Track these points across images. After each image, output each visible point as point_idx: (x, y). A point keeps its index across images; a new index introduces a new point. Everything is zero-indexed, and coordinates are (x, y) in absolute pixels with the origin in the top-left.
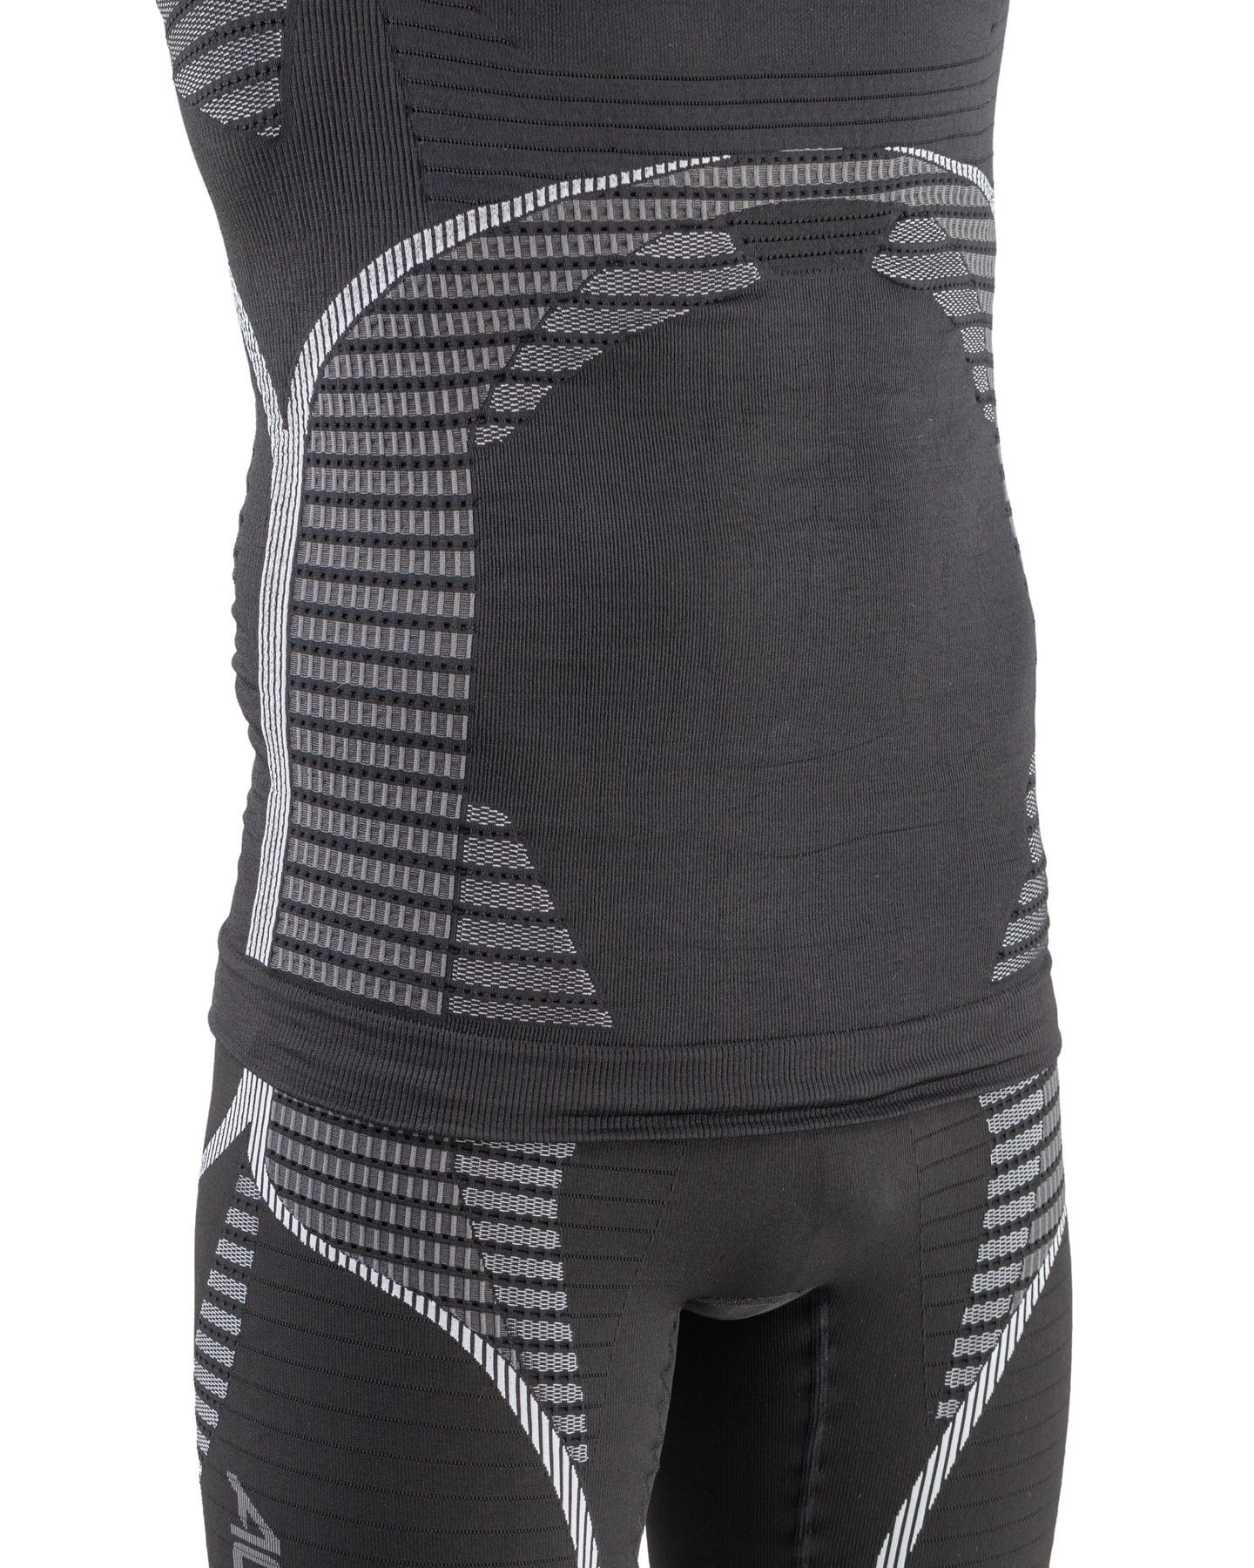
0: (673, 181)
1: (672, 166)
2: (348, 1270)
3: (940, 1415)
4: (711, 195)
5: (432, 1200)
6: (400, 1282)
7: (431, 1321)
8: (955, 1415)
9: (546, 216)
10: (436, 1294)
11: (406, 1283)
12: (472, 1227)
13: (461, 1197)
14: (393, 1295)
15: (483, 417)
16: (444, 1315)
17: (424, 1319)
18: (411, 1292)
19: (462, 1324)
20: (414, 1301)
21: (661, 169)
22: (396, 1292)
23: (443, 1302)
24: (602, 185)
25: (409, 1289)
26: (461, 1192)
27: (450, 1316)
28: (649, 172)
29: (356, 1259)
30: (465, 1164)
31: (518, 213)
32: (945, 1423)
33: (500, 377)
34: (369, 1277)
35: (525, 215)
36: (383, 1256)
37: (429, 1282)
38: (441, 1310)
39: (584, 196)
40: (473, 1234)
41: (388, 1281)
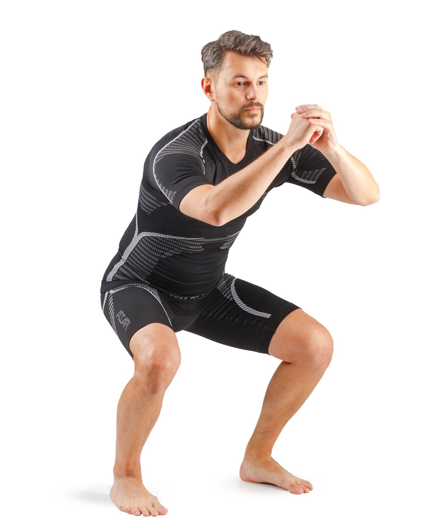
0: (196, 240)
1: (197, 239)
4: (199, 242)
9: (179, 240)
15: (163, 254)
21: (195, 239)
24: (187, 239)
28: (194, 239)
31: (175, 238)
33: (167, 251)
35: (176, 239)
39: (184, 239)
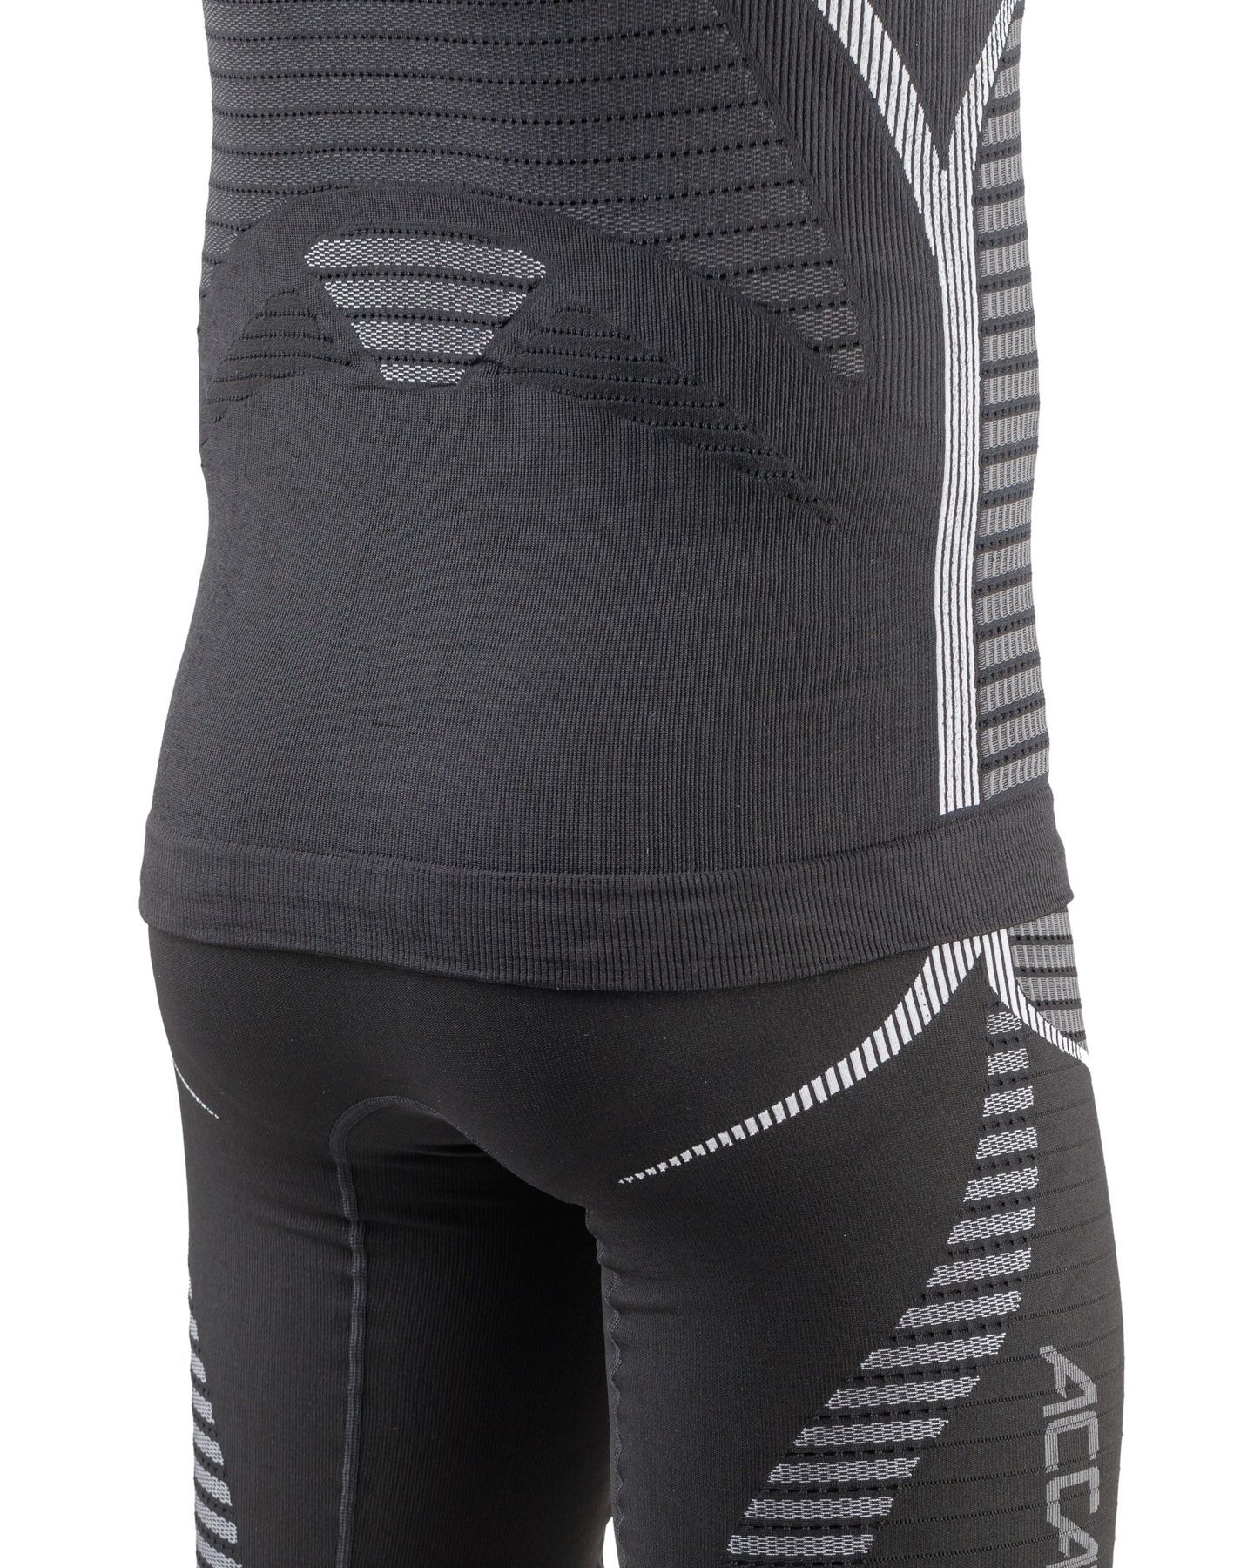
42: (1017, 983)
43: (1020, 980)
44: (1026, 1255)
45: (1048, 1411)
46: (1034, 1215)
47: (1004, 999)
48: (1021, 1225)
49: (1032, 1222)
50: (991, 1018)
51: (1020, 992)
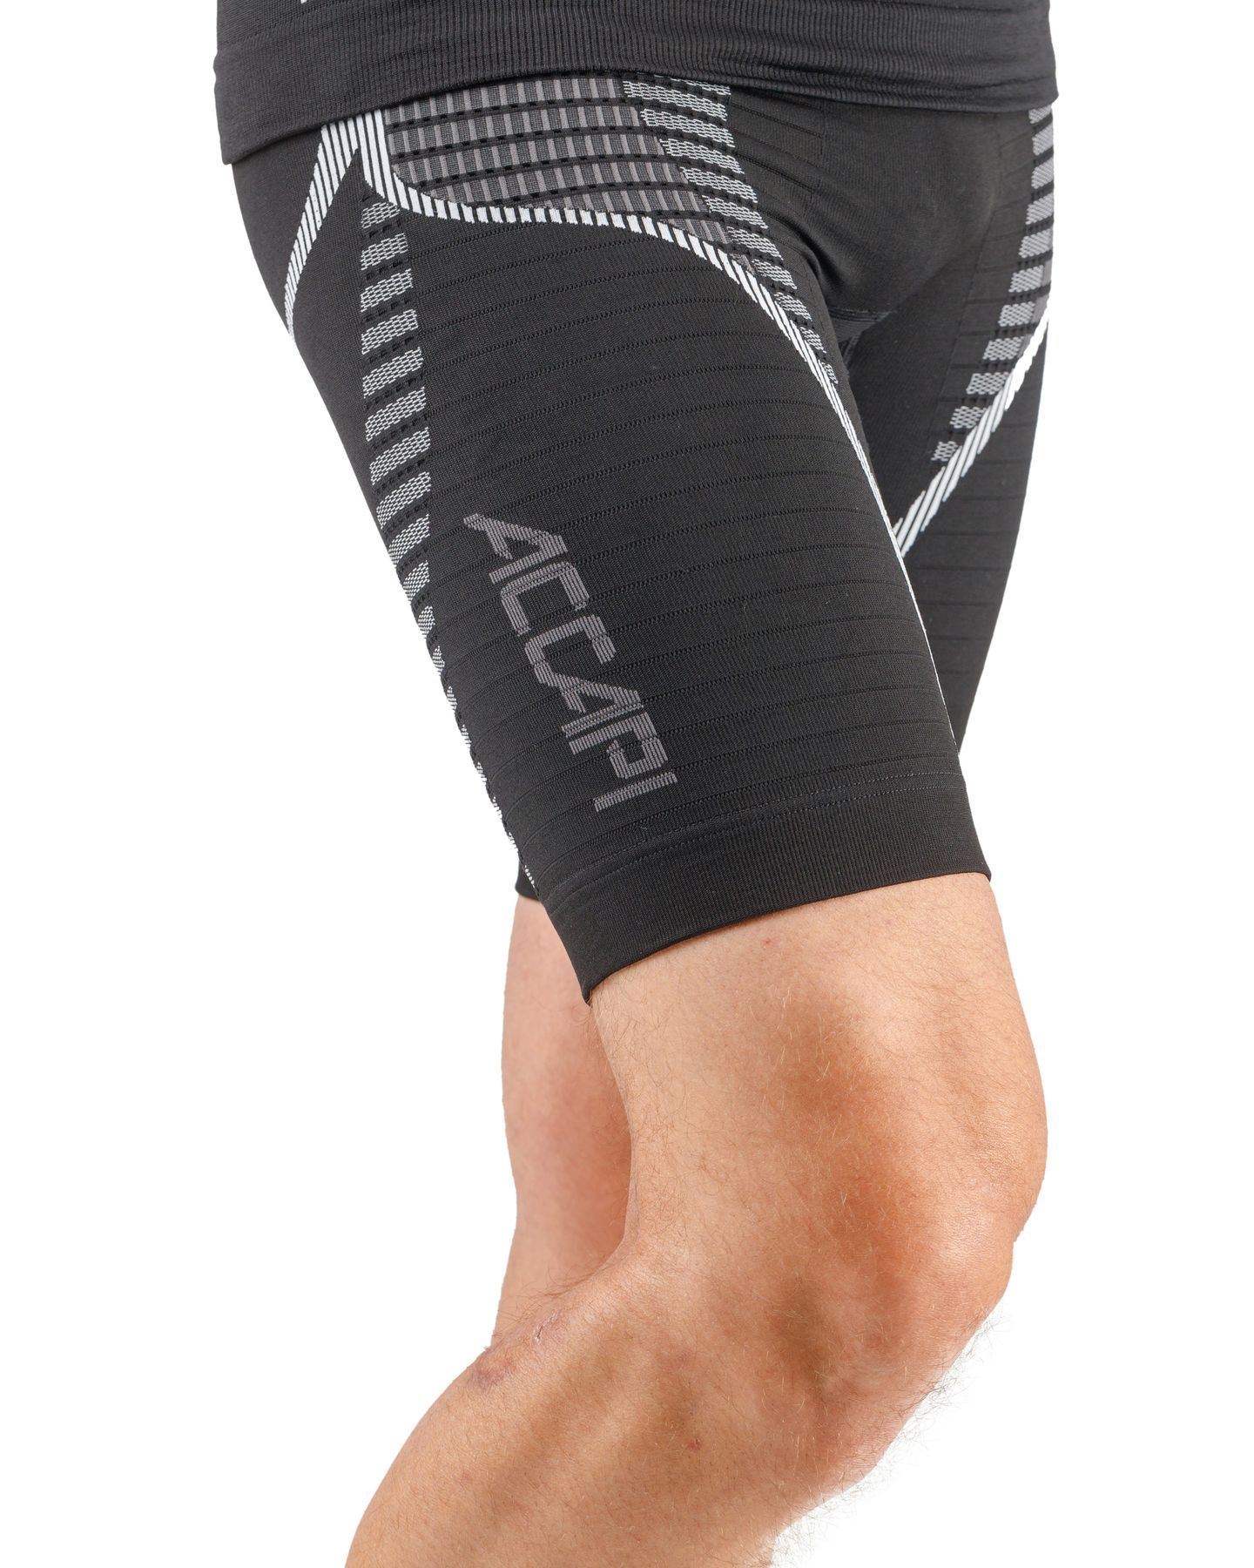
2: (536, 223)
3: (936, 457)
5: (611, 124)
6: (604, 209)
7: (654, 237)
8: (949, 458)
10: (648, 209)
11: (610, 208)
12: (662, 144)
13: (641, 119)
14: (599, 224)
16: (664, 228)
17: (644, 236)
18: (619, 216)
19: (686, 233)
20: (626, 222)
22: (602, 220)
23: (658, 216)
25: (616, 212)
26: (639, 115)
27: (671, 227)
29: (542, 207)
30: (633, 89)
32: (940, 465)
34: (564, 219)
36: (574, 191)
37: (636, 201)
38: (659, 224)
40: (665, 151)
41: (589, 213)
42: (392, 171)
43: (396, 167)
44: (424, 435)
45: (495, 576)
46: (424, 395)
47: (380, 190)
48: (413, 408)
49: (423, 402)
50: (365, 212)
51: (396, 179)
